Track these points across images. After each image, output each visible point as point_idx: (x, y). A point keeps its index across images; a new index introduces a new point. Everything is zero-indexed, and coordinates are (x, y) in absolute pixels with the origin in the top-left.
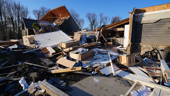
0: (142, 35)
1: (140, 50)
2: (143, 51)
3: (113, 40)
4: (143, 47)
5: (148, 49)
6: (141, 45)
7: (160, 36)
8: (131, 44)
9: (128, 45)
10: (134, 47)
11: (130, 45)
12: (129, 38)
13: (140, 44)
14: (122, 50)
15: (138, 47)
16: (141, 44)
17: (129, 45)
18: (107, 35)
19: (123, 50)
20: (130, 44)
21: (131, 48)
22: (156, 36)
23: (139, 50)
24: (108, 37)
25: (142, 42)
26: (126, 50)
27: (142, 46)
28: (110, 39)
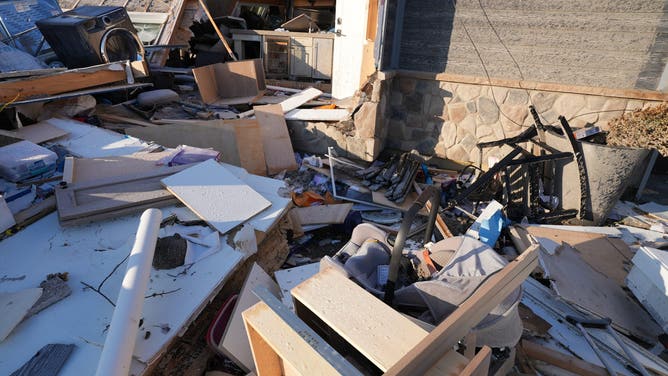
0: (456, 15)
1: (434, 120)
2: (453, 126)
3: (272, 42)
4: (459, 100)
5: (483, 113)
6: (446, 87)
7: (573, 26)
8: (382, 76)
9: (358, 87)
10: (400, 100)
11: (376, 87)
12: (370, 35)
13: (439, 77)
14: (321, 127)
15: (427, 98)
16: (445, 80)
17: (366, 89)
18: (245, 13)
19: (328, 122)
20: (373, 77)
21: (383, 111)
22: (550, 18)
23: (430, 119)
24: (249, 28)
25: (451, 63)
26: (348, 128)
27: (449, 95)
28: (255, 38)
